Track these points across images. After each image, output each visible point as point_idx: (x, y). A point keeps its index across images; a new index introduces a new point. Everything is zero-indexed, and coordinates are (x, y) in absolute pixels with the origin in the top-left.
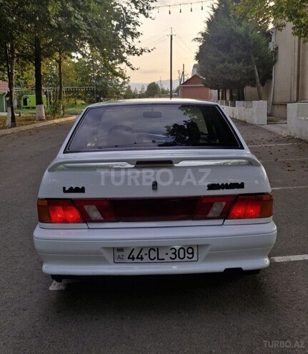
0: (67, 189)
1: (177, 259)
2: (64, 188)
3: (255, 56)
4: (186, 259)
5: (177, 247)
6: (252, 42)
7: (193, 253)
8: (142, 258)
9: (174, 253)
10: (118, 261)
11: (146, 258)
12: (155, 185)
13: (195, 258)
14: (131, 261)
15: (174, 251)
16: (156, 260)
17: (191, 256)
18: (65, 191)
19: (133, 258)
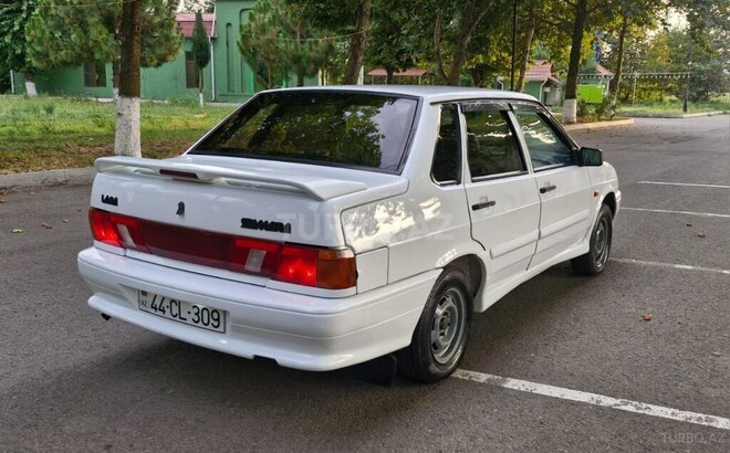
0: (104, 198)
1: (200, 324)
4: (210, 327)
5: (201, 307)
7: (218, 320)
8: (164, 311)
9: (197, 314)
10: (142, 306)
11: (168, 314)
12: (181, 209)
13: (221, 329)
14: (153, 311)
15: (196, 310)
16: (177, 318)
17: (216, 324)
18: (104, 201)
19: (156, 309)
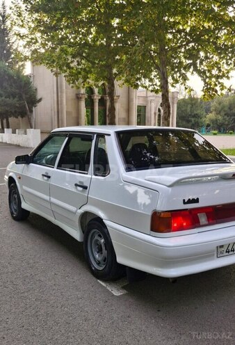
0: (186, 201)
2: (184, 200)
3: (26, 94)
6: (23, 82)
8: (233, 251)
10: (219, 256)
14: (227, 254)
18: (185, 203)
19: (229, 252)
